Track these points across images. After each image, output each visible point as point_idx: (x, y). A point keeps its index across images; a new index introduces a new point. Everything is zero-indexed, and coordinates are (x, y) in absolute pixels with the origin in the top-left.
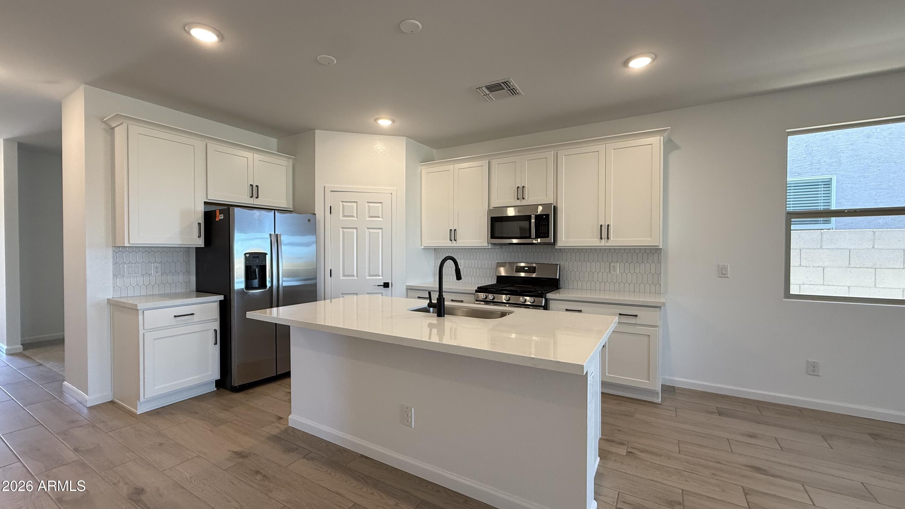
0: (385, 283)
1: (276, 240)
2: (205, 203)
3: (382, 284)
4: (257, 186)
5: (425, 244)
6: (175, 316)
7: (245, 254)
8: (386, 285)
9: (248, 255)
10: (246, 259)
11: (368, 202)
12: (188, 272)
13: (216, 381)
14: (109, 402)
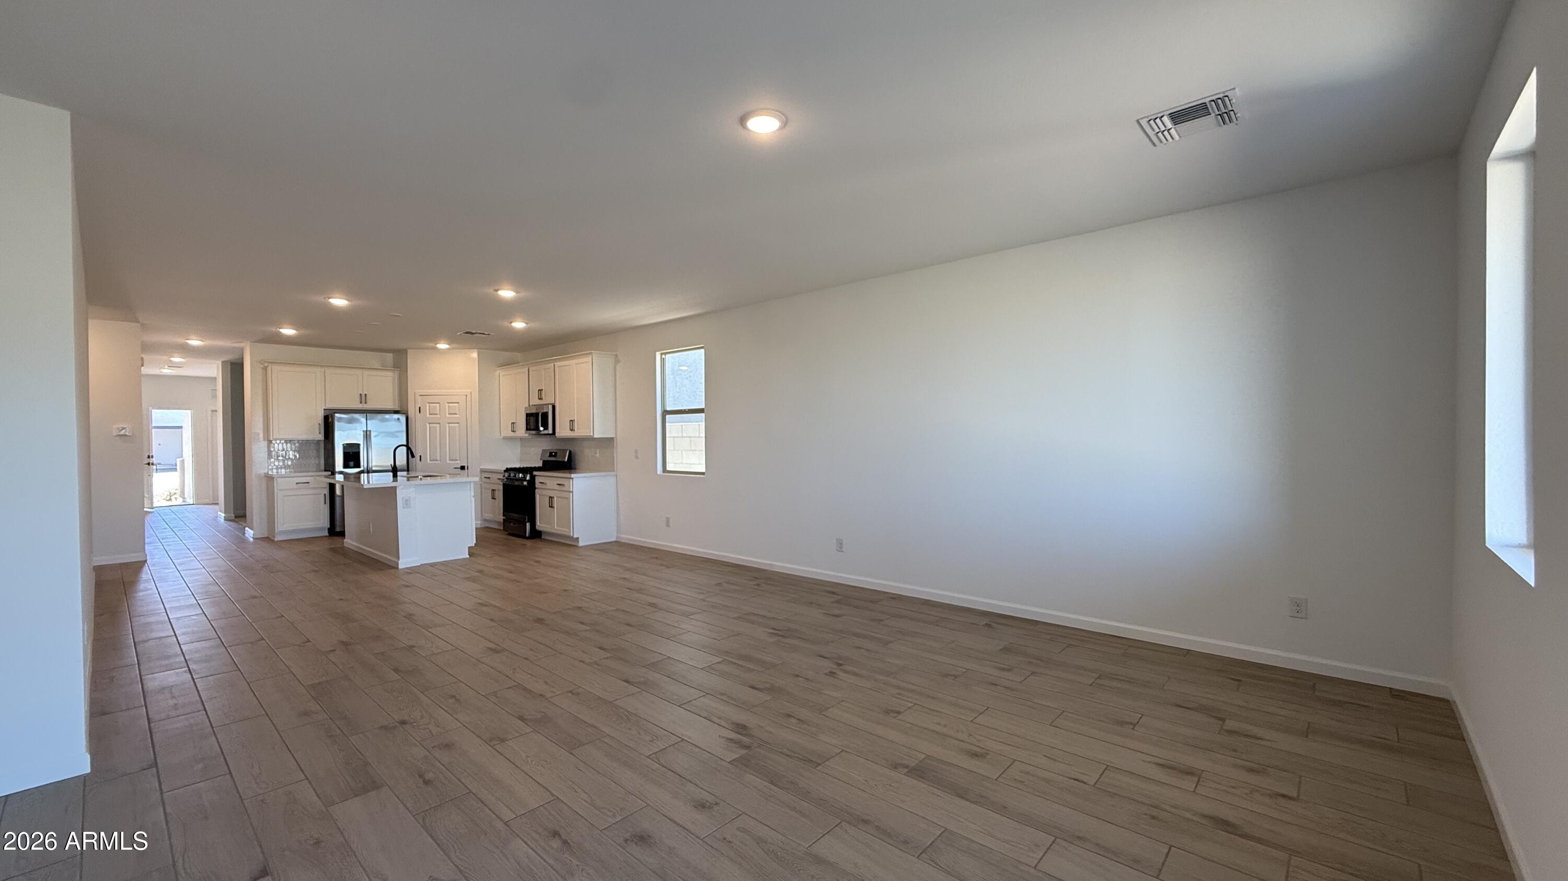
0: (461, 466)
1: (367, 435)
2: (324, 409)
3: (460, 467)
4: (366, 395)
5: (502, 435)
6: (297, 483)
7: (343, 445)
8: (463, 468)
9: (345, 445)
10: (344, 448)
11: (448, 403)
12: (319, 457)
13: (328, 528)
14: (266, 538)
